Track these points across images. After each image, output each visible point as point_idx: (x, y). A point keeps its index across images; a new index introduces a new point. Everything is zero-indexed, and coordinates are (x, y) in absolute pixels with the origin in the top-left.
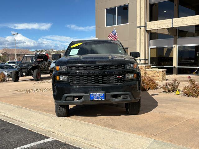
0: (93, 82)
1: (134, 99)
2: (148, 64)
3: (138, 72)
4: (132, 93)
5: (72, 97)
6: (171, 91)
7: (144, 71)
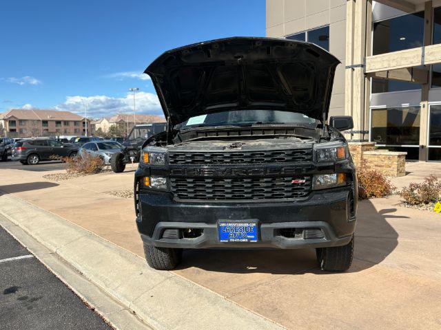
0: (227, 193)
1: (337, 239)
2: (367, 141)
3: (349, 170)
4: (331, 225)
5: (176, 231)
6: (421, 202)
7: (359, 156)
